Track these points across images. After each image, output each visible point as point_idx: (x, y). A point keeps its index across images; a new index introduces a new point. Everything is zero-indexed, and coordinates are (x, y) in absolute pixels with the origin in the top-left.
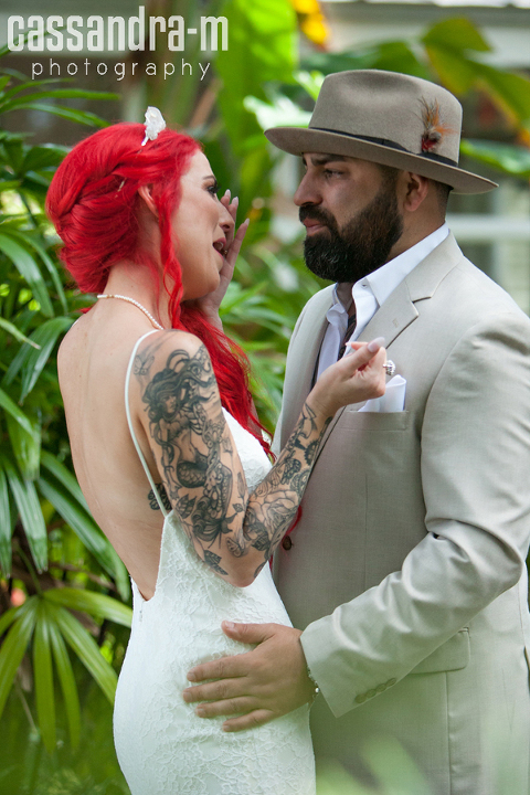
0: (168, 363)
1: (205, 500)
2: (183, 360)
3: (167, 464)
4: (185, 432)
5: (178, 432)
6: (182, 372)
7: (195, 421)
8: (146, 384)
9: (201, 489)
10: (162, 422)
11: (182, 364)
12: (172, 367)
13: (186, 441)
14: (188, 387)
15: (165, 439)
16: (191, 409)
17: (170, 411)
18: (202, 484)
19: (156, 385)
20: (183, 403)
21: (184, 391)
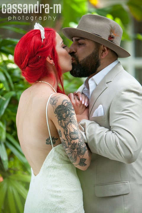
0: (63, 103)
1: (79, 142)
2: (67, 103)
3: (66, 134)
4: (70, 123)
5: (68, 124)
6: (67, 106)
7: (72, 120)
8: (55, 108)
9: (78, 139)
10: (62, 120)
11: (67, 104)
12: (64, 104)
13: (70, 126)
14: (69, 110)
15: (64, 126)
16: (71, 117)
17: (64, 117)
18: (78, 138)
19: (59, 109)
20: (68, 115)
21: (68, 111)
